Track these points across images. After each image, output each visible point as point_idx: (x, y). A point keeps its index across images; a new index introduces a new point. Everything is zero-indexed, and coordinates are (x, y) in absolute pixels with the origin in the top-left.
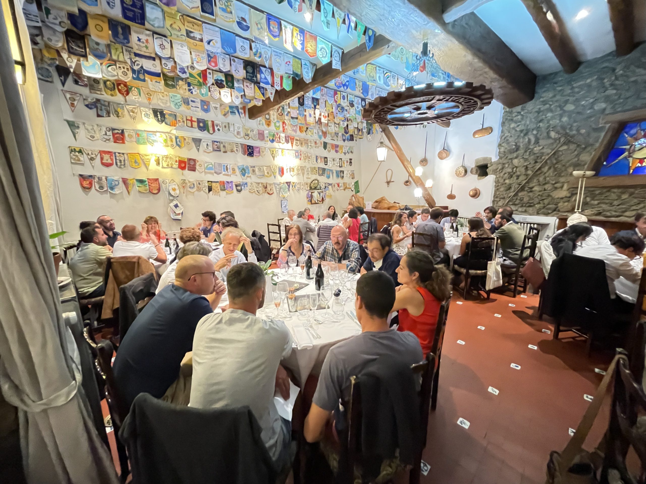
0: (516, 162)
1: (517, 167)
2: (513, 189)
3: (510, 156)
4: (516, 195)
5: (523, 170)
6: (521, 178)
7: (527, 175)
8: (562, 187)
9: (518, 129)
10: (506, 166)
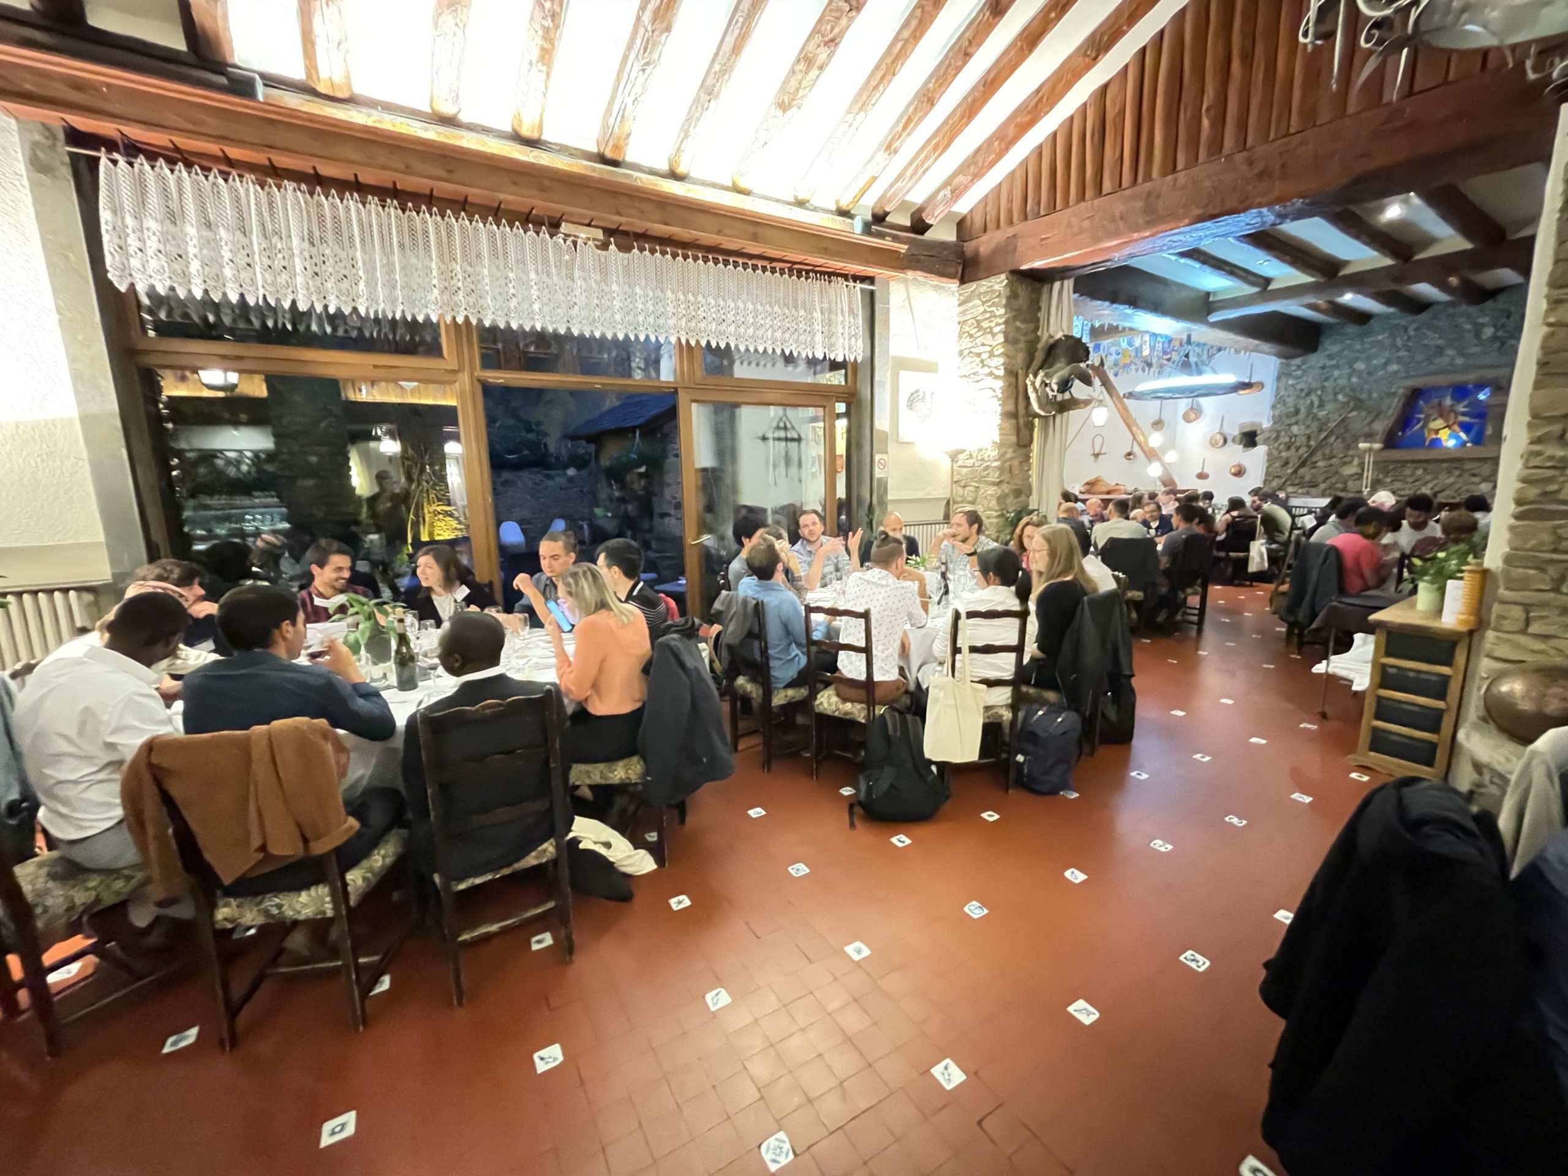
0: (1295, 429)
1: (1296, 436)
3: (1287, 421)
4: (1295, 472)
5: (1304, 439)
6: (1302, 450)
7: (1309, 446)
8: (1351, 462)
9: (1298, 387)
10: (1283, 433)
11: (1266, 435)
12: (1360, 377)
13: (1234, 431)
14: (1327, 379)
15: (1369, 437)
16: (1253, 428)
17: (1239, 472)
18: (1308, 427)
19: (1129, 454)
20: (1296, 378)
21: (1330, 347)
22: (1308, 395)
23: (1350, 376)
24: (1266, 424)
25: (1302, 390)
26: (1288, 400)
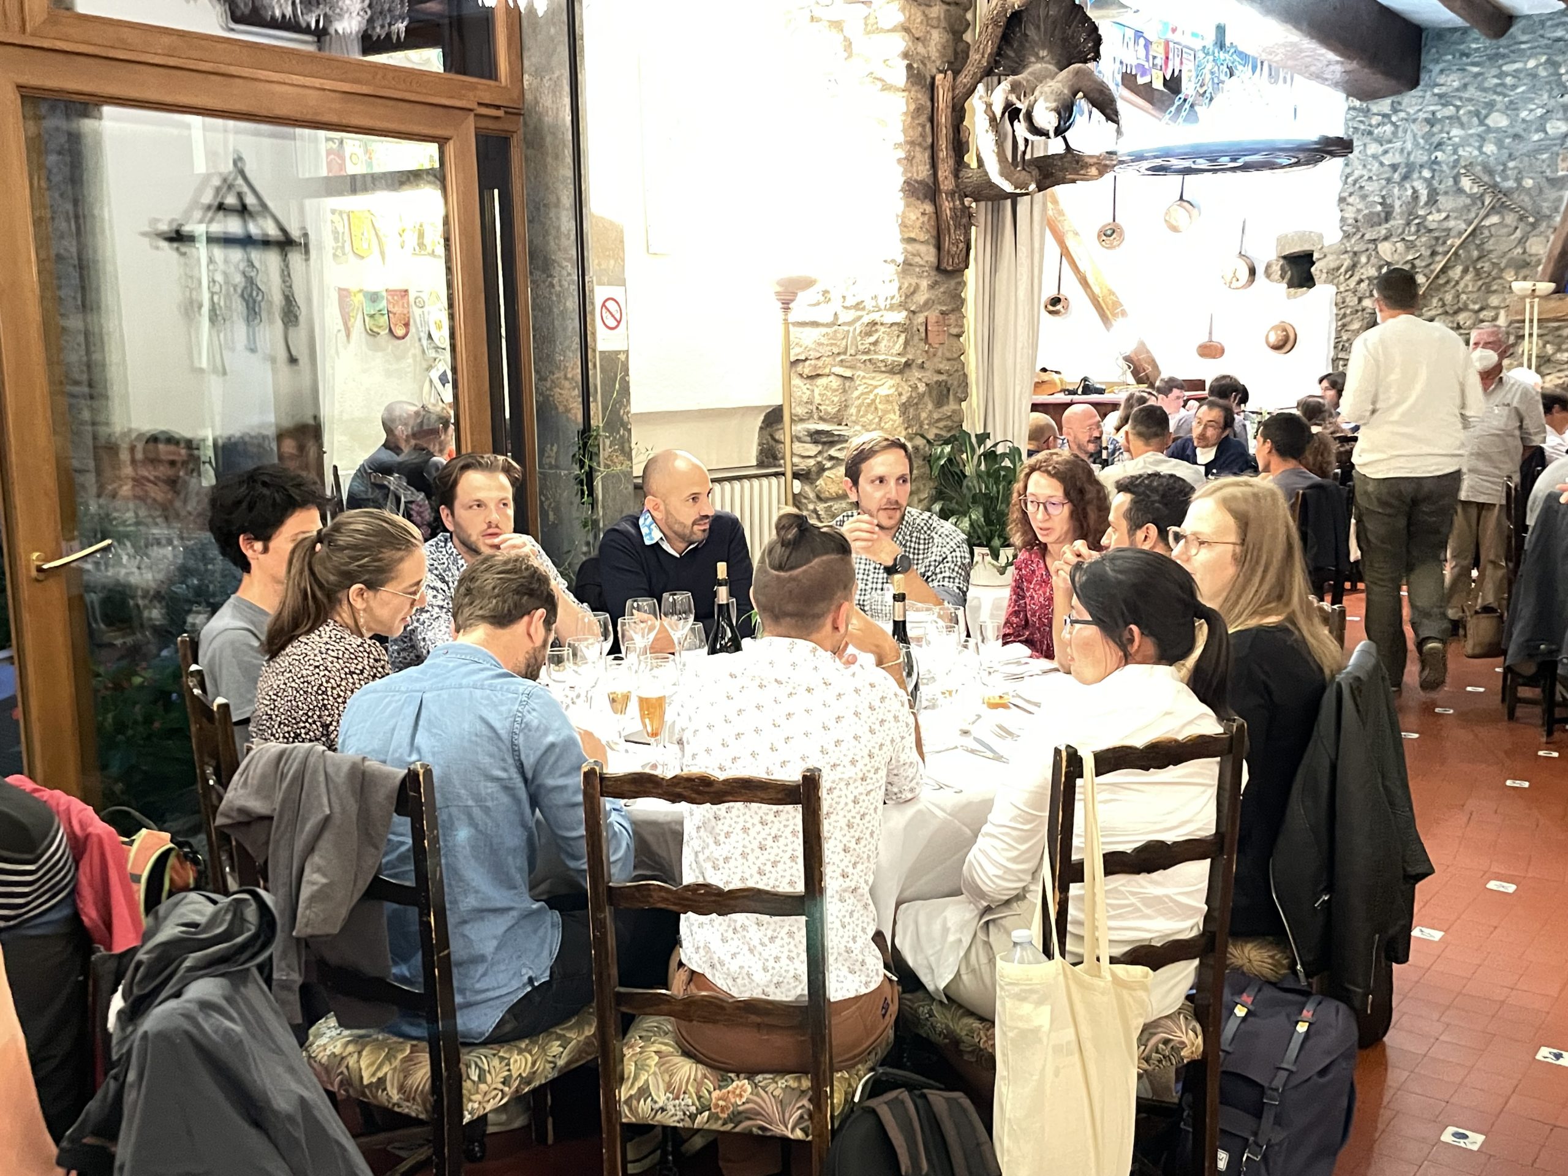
0: (1385, 249)
3: (1371, 234)
9: (1387, 160)
10: (1363, 259)
11: (1331, 262)
12: (1500, 144)
13: (1267, 254)
14: (1439, 146)
15: (1524, 266)
16: (1307, 247)
17: (1285, 343)
18: (1410, 246)
19: (1056, 301)
20: (1380, 141)
21: (1441, 80)
22: (1406, 177)
23: (1482, 138)
24: (1332, 236)
25: (1394, 167)
26: (1369, 187)
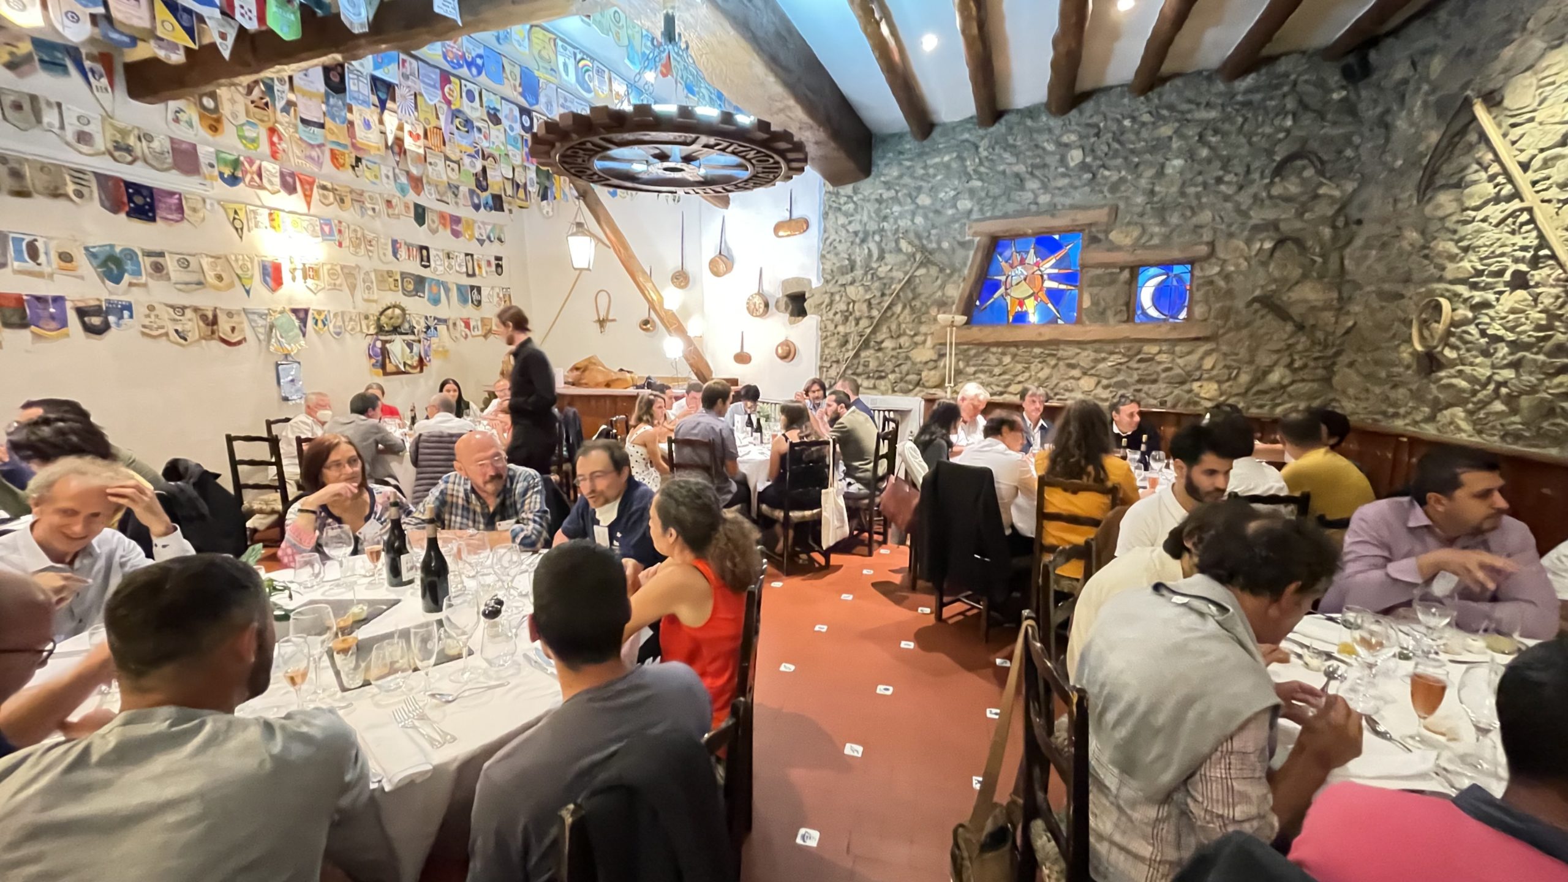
0: (851, 291)
1: (854, 302)
2: (850, 346)
3: (842, 281)
4: (857, 355)
5: (865, 307)
6: (864, 323)
7: (871, 318)
8: (924, 342)
10: (837, 298)
11: (816, 299)
12: (926, 217)
13: (775, 291)
14: (885, 218)
16: (800, 288)
17: (788, 354)
18: (868, 289)
19: (646, 322)
20: (847, 214)
21: (885, 171)
22: (863, 241)
24: (816, 282)
25: (856, 233)
26: (841, 248)
